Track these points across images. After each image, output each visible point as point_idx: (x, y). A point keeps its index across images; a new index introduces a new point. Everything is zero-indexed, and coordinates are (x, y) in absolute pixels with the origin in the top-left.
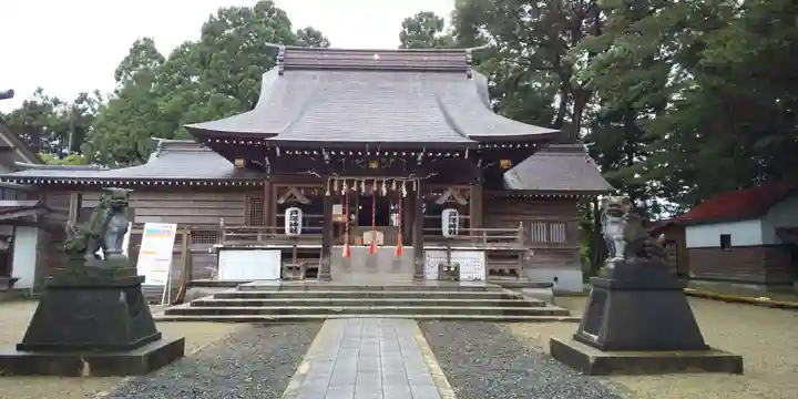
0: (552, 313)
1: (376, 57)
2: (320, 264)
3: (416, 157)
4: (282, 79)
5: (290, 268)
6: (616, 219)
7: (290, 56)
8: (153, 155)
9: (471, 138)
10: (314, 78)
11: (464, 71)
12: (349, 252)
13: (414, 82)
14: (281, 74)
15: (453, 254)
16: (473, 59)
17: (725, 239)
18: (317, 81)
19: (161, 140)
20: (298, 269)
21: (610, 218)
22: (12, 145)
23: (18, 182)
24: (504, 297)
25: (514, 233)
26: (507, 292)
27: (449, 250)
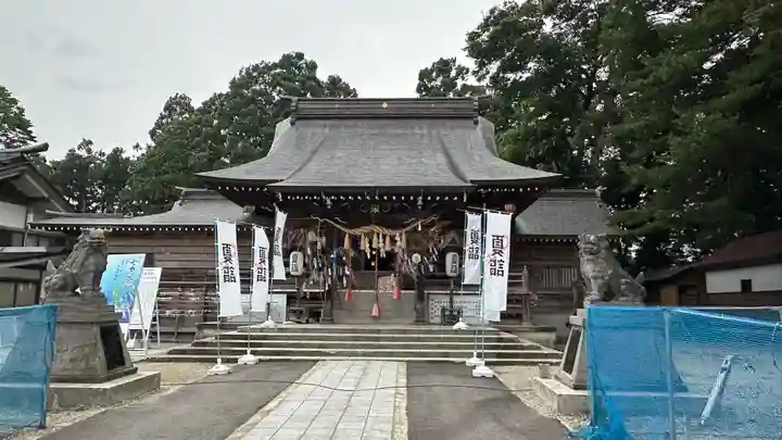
0: (546, 356)
1: (385, 105)
2: (324, 307)
3: (416, 201)
4: (295, 127)
5: (295, 312)
6: (591, 257)
7: (300, 106)
8: (177, 204)
9: (472, 182)
10: (325, 126)
11: (471, 118)
12: (350, 295)
13: (421, 129)
14: (292, 124)
15: (456, 299)
16: (479, 105)
17: (746, 284)
18: (327, 130)
19: (185, 189)
20: (301, 312)
21: (586, 257)
22: (46, 196)
23: (46, 229)
24: (501, 340)
25: (520, 277)
26: (505, 335)
27: (451, 295)
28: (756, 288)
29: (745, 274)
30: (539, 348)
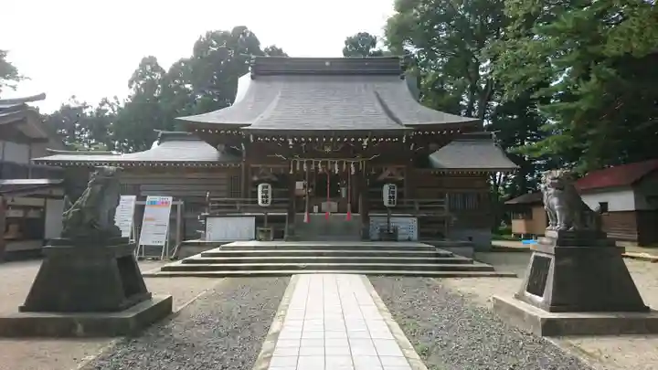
0: (480, 269)
1: (327, 64)
2: (286, 227)
3: (362, 142)
5: (262, 231)
7: (259, 63)
8: (155, 143)
9: (407, 125)
10: (279, 80)
11: (397, 74)
12: (309, 218)
13: (358, 83)
14: (253, 79)
15: (392, 220)
17: (603, 206)
18: (282, 84)
19: (161, 132)
20: (269, 231)
23: (48, 164)
24: (437, 255)
25: (442, 203)
26: (442, 252)
27: (389, 217)
28: (610, 208)
29: (603, 198)
30: (472, 262)
